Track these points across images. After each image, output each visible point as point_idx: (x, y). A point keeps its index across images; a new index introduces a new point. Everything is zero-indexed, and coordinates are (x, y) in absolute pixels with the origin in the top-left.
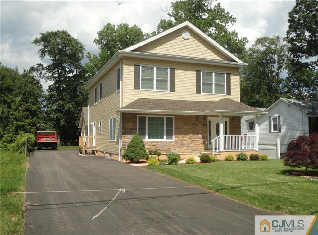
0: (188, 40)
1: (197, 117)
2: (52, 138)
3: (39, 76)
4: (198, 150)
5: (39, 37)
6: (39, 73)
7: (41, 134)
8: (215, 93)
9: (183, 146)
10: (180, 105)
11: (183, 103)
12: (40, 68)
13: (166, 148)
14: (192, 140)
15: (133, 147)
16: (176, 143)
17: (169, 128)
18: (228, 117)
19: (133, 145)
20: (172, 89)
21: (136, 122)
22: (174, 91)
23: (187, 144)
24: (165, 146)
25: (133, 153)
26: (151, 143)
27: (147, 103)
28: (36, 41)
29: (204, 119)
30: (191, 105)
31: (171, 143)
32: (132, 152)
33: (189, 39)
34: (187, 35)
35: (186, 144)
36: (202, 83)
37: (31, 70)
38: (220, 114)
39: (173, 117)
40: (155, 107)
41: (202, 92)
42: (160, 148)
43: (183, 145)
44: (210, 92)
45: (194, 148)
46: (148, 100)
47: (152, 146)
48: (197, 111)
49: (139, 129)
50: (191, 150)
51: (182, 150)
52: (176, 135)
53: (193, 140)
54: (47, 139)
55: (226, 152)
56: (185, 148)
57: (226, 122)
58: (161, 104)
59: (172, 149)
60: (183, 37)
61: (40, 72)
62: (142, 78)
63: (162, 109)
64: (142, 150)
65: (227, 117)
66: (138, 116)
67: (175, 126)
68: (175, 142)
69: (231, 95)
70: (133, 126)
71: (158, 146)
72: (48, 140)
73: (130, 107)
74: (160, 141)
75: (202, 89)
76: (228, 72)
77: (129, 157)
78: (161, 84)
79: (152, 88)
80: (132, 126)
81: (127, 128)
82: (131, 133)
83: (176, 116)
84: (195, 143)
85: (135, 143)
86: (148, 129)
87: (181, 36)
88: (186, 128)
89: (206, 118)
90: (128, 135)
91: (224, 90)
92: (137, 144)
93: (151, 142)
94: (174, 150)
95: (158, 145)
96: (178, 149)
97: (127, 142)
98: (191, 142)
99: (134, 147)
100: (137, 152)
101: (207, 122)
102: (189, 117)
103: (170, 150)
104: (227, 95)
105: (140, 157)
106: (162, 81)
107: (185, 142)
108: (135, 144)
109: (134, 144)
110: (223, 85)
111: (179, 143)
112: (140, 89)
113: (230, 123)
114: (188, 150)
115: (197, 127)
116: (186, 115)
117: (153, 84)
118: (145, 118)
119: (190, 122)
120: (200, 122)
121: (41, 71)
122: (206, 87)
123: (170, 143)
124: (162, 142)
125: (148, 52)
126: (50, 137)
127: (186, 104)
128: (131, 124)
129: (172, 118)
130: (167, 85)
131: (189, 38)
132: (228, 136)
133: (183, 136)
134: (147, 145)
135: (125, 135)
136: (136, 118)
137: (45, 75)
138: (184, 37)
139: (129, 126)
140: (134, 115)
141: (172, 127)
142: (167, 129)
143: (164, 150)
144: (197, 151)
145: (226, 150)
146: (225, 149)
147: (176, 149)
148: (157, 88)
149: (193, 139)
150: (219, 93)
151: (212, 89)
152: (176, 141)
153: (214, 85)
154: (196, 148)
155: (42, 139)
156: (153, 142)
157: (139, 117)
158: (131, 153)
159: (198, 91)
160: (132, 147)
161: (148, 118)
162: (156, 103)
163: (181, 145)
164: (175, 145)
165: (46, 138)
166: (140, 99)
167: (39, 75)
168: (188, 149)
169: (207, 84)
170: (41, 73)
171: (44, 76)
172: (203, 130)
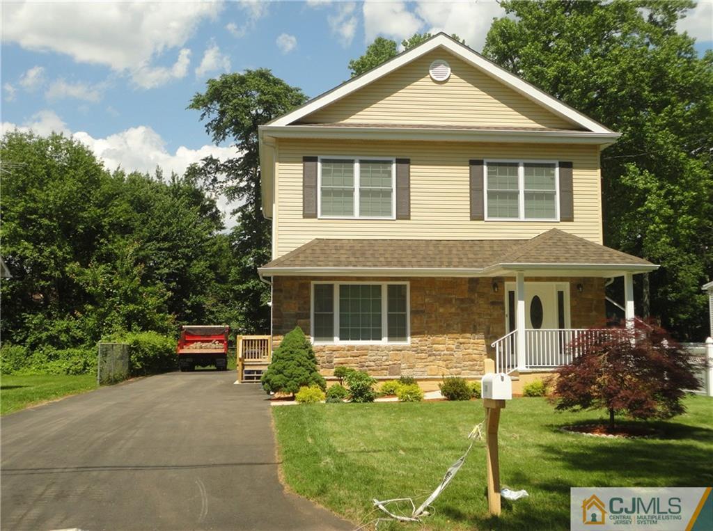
0: (446, 84)
1: (474, 282)
2: (217, 342)
3: (211, 187)
4: (477, 367)
5: (204, 91)
6: (210, 181)
7: (192, 332)
8: (526, 216)
9: (434, 357)
10: (422, 252)
11: (432, 248)
12: (211, 168)
13: (387, 363)
14: (461, 344)
15: (283, 361)
16: (414, 349)
17: (397, 313)
18: (567, 281)
19: (281, 355)
20: (404, 214)
21: (309, 297)
22: (408, 218)
23: (446, 352)
24: (384, 357)
25: (281, 375)
26: (348, 350)
27: (334, 251)
28: (199, 102)
29: (495, 285)
30: (454, 252)
31: (401, 351)
32: (280, 372)
33: (450, 80)
34: (442, 71)
35: (442, 353)
36: (488, 192)
37: (189, 174)
38: (515, 273)
40: (352, 259)
41: (489, 216)
42: (372, 364)
43: (435, 355)
44: (511, 216)
45: (468, 363)
46: (340, 242)
47: (349, 358)
48: (465, 266)
49: (315, 315)
50: (456, 367)
51: (431, 370)
52: (415, 329)
53: (464, 343)
54: (204, 345)
55: (533, 375)
56: (441, 363)
57: (561, 294)
58: (371, 252)
59: (403, 366)
60: (431, 77)
61: (213, 178)
62: (321, 188)
63: (370, 264)
64: (303, 366)
65: (562, 279)
66: (313, 283)
67: (411, 307)
68: (413, 347)
69: (575, 220)
70: (299, 309)
71: (366, 359)
72: (206, 348)
73: (285, 263)
74: (372, 346)
75: (488, 208)
76: (566, 159)
77: (273, 384)
78: (374, 200)
79: (351, 212)
80: (297, 309)
81: (284, 312)
83: (413, 280)
84: (470, 351)
85: (286, 351)
86: (341, 315)
87: (429, 76)
88: (441, 310)
89: (499, 284)
91: (554, 209)
92: (291, 352)
93: (347, 348)
94: (411, 367)
95: (366, 355)
96: (419, 366)
98: (458, 347)
99: (283, 358)
100: (288, 371)
101: (503, 296)
102: (451, 284)
103: (400, 367)
104: (562, 221)
105: (295, 383)
106: (376, 194)
107: (440, 347)
108: (286, 353)
109: (283, 352)
110: (551, 196)
111: (422, 351)
112: (319, 216)
113: (573, 295)
114: (448, 368)
115: (475, 309)
116: (444, 278)
117: (352, 202)
118: (331, 286)
119: (453, 296)
120: (481, 295)
121: (213, 175)
122: (498, 202)
123: (398, 350)
124: (378, 348)
125: (341, 122)
126: (211, 341)
127: (441, 248)
128: (295, 303)
129: (405, 286)
130: (390, 203)
131: (449, 78)
132: (568, 330)
134: (338, 355)
136: (308, 288)
137: (225, 185)
138: (434, 78)
139: (291, 307)
140: (303, 282)
141: (405, 310)
142: (389, 315)
143: (382, 370)
144: (474, 372)
145: (535, 370)
146: (533, 365)
147: (414, 366)
148: (362, 212)
149: (461, 341)
150: (537, 217)
151: (516, 208)
152: (415, 345)
153: (522, 197)
154: (471, 363)
155: (192, 345)
156: (351, 348)
157: (316, 286)
158: (277, 374)
159: (476, 215)
160: (280, 358)
161: (338, 287)
162: (359, 248)
163: (430, 356)
164: (412, 355)
165: (203, 342)
166: (317, 241)
167: (210, 184)
168: (449, 366)
169: (503, 195)
170: (215, 180)
171: (221, 187)
172: (490, 315)
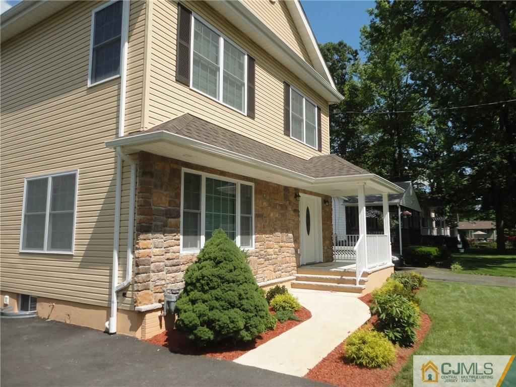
1: (287, 190)
4: (289, 268)
8: (306, 141)
16: (257, 254)
17: (246, 215)
18: (320, 196)
20: (251, 111)
21: (179, 188)
22: (254, 118)
23: (274, 256)
29: (296, 195)
31: (249, 257)
35: (272, 257)
36: (292, 114)
39: (252, 184)
41: (292, 135)
43: (268, 260)
49: (185, 213)
52: (258, 234)
56: (271, 267)
62: (194, 53)
66: (184, 170)
67: (256, 210)
68: (256, 252)
69: (322, 152)
70: (170, 204)
75: (292, 127)
76: (319, 105)
78: (231, 89)
79: (214, 95)
80: (167, 204)
81: (153, 207)
82: (165, 225)
83: (257, 183)
84: (285, 254)
86: (206, 215)
88: (272, 215)
90: (157, 235)
91: (314, 140)
94: (255, 274)
96: (260, 271)
97: (152, 259)
98: (279, 251)
104: (318, 150)
107: (271, 251)
110: (313, 130)
111: (262, 256)
112: (191, 86)
113: (322, 208)
114: (275, 272)
115: (287, 215)
117: (215, 83)
118: (198, 179)
119: (278, 202)
128: (166, 196)
129: (251, 187)
133: (267, 236)
135: (150, 235)
136: (179, 176)
139: (161, 201)
140: (175, 166)
142: (241, 217)
149: (282, 244)
151: (301, 133)
152: (257, 250)
154: (286, 265)
157: (186, 174)
159: (287, 131)
161: (205, 180)
163: (265, 260)
168: (276, 270)
169: (296, 120)
172: (294, 221)
